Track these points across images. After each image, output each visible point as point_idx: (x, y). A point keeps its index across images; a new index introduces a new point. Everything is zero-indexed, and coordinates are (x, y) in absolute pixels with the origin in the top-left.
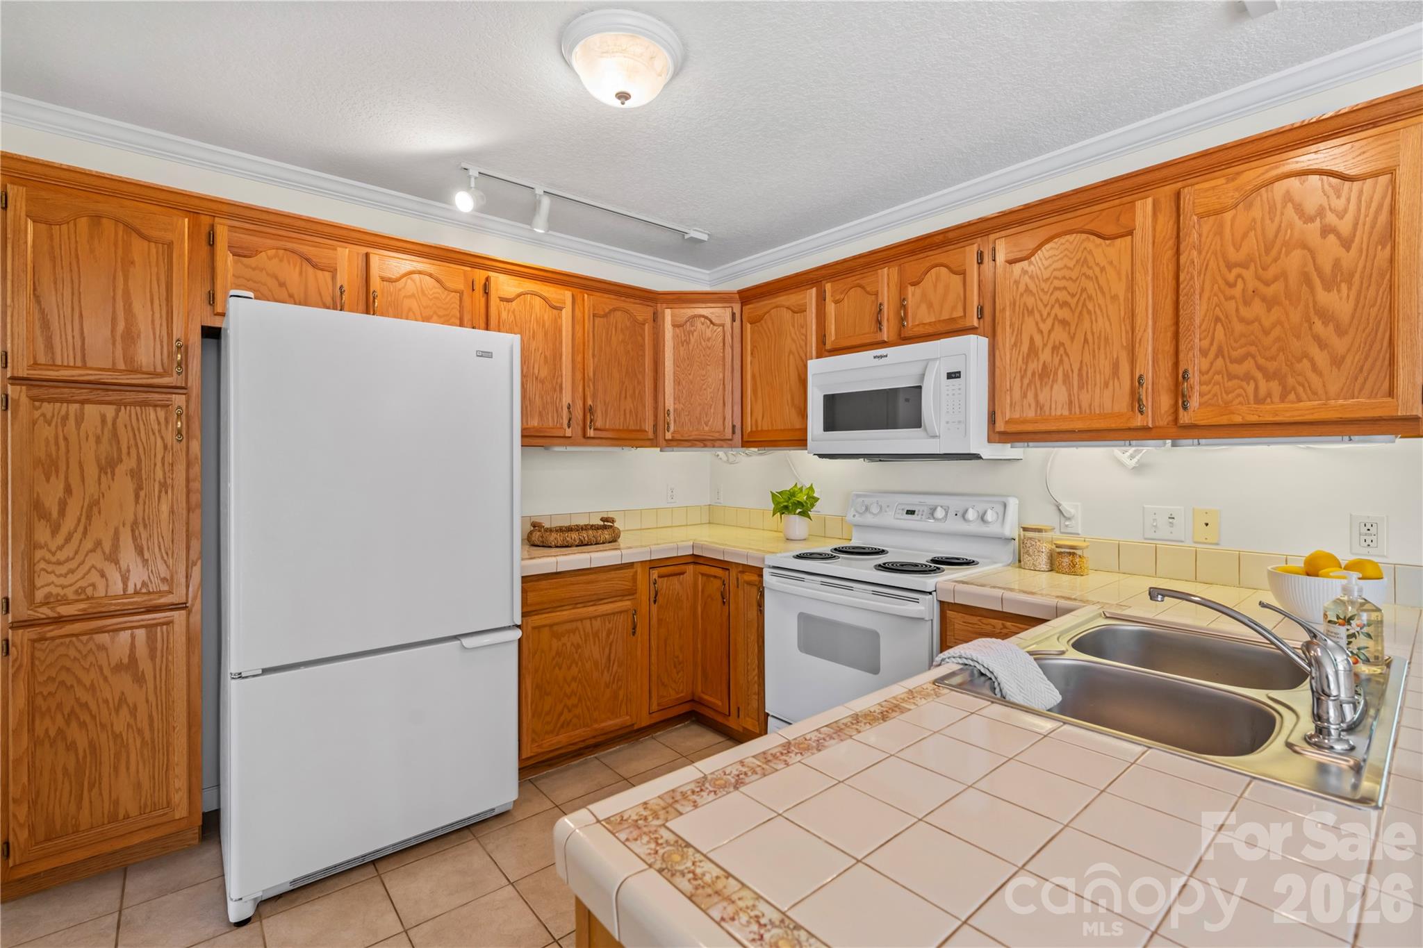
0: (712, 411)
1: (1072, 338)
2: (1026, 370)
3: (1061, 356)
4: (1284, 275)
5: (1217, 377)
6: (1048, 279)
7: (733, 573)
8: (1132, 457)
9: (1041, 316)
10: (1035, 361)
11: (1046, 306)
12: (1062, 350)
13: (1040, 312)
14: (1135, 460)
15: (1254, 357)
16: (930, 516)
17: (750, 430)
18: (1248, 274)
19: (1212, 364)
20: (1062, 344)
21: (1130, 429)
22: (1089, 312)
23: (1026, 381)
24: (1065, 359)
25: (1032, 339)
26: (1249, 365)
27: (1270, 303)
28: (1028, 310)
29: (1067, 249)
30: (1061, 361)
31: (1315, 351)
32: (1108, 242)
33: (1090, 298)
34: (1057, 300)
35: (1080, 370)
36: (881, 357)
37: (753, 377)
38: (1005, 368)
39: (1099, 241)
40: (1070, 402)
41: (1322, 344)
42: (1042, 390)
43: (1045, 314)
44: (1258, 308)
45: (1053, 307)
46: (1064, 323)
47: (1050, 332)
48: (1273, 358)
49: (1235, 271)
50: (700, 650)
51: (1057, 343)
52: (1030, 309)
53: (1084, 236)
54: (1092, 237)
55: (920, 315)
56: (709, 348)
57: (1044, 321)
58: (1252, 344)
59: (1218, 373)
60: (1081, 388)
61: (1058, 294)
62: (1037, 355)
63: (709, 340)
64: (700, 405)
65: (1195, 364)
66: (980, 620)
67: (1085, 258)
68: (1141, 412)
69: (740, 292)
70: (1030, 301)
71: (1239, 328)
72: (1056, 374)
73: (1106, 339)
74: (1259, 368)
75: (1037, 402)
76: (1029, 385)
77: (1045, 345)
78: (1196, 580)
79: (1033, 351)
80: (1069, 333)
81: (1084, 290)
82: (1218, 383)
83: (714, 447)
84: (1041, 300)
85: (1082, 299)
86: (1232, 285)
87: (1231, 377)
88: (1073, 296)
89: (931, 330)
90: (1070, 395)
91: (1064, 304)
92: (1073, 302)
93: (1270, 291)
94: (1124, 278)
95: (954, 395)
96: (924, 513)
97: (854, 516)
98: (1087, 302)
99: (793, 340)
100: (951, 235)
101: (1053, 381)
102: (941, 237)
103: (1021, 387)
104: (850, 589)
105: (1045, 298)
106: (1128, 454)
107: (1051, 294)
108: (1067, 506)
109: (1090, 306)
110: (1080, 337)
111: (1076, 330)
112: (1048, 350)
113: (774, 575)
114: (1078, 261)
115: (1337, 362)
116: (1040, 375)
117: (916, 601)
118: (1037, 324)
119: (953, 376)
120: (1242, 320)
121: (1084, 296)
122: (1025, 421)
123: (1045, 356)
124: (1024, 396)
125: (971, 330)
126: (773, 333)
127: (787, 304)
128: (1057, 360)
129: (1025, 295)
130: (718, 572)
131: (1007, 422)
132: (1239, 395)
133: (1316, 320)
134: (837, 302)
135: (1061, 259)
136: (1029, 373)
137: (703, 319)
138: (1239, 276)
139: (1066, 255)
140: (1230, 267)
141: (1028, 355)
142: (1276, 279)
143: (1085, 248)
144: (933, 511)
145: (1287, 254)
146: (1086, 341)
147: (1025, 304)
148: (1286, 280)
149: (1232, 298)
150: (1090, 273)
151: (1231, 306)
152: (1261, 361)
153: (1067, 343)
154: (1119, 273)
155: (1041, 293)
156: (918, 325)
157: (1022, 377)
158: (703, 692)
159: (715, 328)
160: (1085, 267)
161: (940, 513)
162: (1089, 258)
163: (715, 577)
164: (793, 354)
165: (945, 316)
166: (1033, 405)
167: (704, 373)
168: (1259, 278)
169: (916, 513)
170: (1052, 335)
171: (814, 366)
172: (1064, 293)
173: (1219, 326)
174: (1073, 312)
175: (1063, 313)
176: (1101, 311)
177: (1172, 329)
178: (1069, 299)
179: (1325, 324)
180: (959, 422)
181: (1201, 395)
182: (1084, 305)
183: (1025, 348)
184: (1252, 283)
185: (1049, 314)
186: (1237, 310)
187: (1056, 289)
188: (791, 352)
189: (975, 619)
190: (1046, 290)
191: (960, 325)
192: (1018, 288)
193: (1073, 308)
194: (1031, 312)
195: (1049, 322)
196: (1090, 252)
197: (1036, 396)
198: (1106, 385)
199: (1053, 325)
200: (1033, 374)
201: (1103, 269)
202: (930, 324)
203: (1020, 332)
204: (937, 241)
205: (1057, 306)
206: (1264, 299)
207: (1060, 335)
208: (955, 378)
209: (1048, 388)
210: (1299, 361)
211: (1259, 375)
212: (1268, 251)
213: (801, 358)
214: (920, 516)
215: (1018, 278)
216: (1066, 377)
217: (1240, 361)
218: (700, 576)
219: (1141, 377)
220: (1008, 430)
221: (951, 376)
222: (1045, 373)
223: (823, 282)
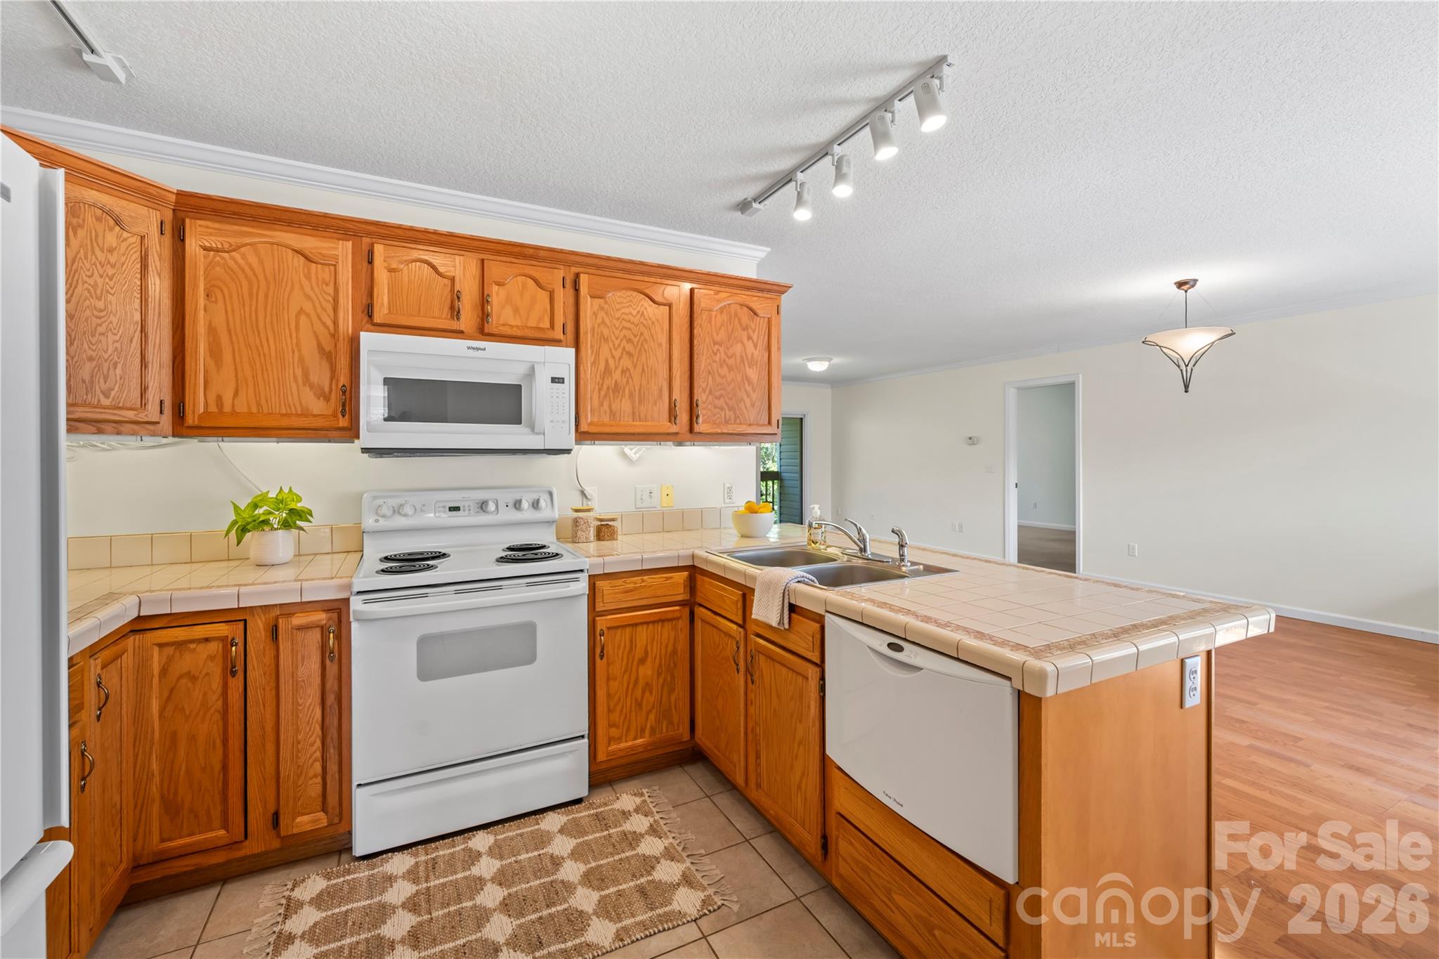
0: (118, 371)
1: (635, 367)
2: (602, 385)
3: (628, 378)
4: (734, 355)
5: (710, 406)
6: (618, 319)
8: (635, 453)
9: (614, 345)
10: (610, 379)
11: (617, 338)
12: (628, 374)
13: (613, 342)
14: (638, 455)
15: (724, 397)
16: (481, 511)
17: (202, 410)
18: (722, 350)
19: (707, 397)
20: (628, 369)
21: (668, 434)
22: (645, 351)
23: (603, 393)
24: (630, 380)
25: (607, 361)
26: (721, 402)
27: (730, 368)
28: (604, 338)
29: (631, 301)
30: (628, 382)
31: (745, 397)
32: (656, 306)
33: (646, 340)
34: (625, 336)
35: (640, 390)
36: (478, 349)
37: (212, 331)
38: (587, 380)
39: (651, 303)
40: (634, 413)
41: (748, 395)
42: (614, 402)
43: (616, 346)
44: (724, 371)
45: (622, 340)
46: (629, 354)
47: (620, 358)
48: (731, 399)
49: (717, 346)
51: (625, 368)
52: (606, 337)
53: (642, 296)
54: (647, 299)
55: (502, 315)
56: (113, 266)
57: (616, 349)
58: (724, 390)
59: (711, 404)
60: (640, 403)
61: (625, 332)
62: (611, 374)
63: (111, 251)
64: (91, 359)
65: (700, 396)
66: (624, 582)
67: (643, 312)
68: (676, 424)
69: (180, 194)
70: (606, 332)
71: (718, 380)
72: (624, 390)
73: (655, 372)
74: (726, 403)
75: (611, 410)
76: (605, 395)
77: (616, 368)
78: (663, 531)
79: (607, 371)
80: (633, 362)
81: (642, 334)
82: (709, 410)
83: (119, 433)
84: (613, 333)
85: (641, 341)
86: (715, 354)
87: (716, 407)
88: (635, 336)
89: (519, 333)
90: (633, 408)
91: (629, 341)
92: (635, 340)
93: (731, 361)
94: (665, 332)
95: (558, 397)
96: (472, 508)
98: (644, 343)
99: (308, 297)
100: (542, 253)
101: (622, 396)
102: (531, 251)
103: (599, 397)
105: (617, 332)
106: (634, 451)
107: (620, 331)
108: (588, 490)
109: (646, 346)
110: (639, 369)
111: (637, 361)
112: (618, 371)
113: (366, 602)
114: (638, 312)
115: (753, 405)
116: (613, 391)
117: (576, 580)
118: (611, 350)
119: (557, 380)
120: (719, 375)
121: (642, 338)
122: (603, 425)
123: (617, 375)
124: (602, 405)
125: (555, 342)
126: (261, 277)
127: (297, 246)
128: (624, 381)
129: (602, 326)
130: (222, 630)
131: (589, 424)
132: (718, 418)
133: (745, 382)
134: (391, 270)
135: (628, 307)
136: (605, 387)
137: (99, 212)
138: (718, 350)
139: (630, 305)
140: (715, 343)
141: (604, 373)
142: (732, 357)
143: (642, 305)
144: (483, 506)
145: (736, 343)
146: (643, 370)
147: (602, 332)
148: (736, 358)
149: (714, 361)
150: (645, 323)
151: (715, 365)
152: (727, 400)
153: (632, 370)
154: (662, 329)
155: (614, 329)
156: (504, 325)
157: (600, 390)
159: (125, 235)
160: (643, 318)
162: (645, 312)
163: (207, 640)
164: (308, 315)
165: (532, 323)
166: (608, 413)
167: (100, 305)
168: (725, 353)
169: (461, 509)
170: (621, 363)
171: (369, 340)
172: (630, 332)
173: (710, 376)
174: (636, 347)
175: (629, 347)
176: (653, 351)
177: (688, 373)
178: (632, 337)
179: (749, 384)
180: (564, 422)
181: (703, 416)
182: (642, 345)
183: (602, 367)
184: (723, 356)
185: (619, 345)
186: (717, 370)
187: (624, 327)
188: (301, 311)
189: (619, 582)
190: (617, 326)
191: (550, 335)
192: (596, 318)
193: (635, 343)
194: (606, 340)
195: (620, 350)
196: (645, 308)
197: (610, 406)
198: (655, 403)
199: (622, 353)
200: (608, 388)
201: (653, 323)
202: (518, 327)
203: (598, 354)
204: (527, 253)
205: (624, 340)
206: (727, 366)
207: (626, 362)
208: (558, 382)
209: (619, 400)
210: (740, 402)
211: (726, 407)
212: (729, 339)
213: (324, 324)
214: (467, 512)
215: (596, 311)
216: (631, 395)
217: (718, 398)
219: (675, 400)
220: (591, 431)
221: (554, 380)
222: (617, 389)
223: (363, 238)
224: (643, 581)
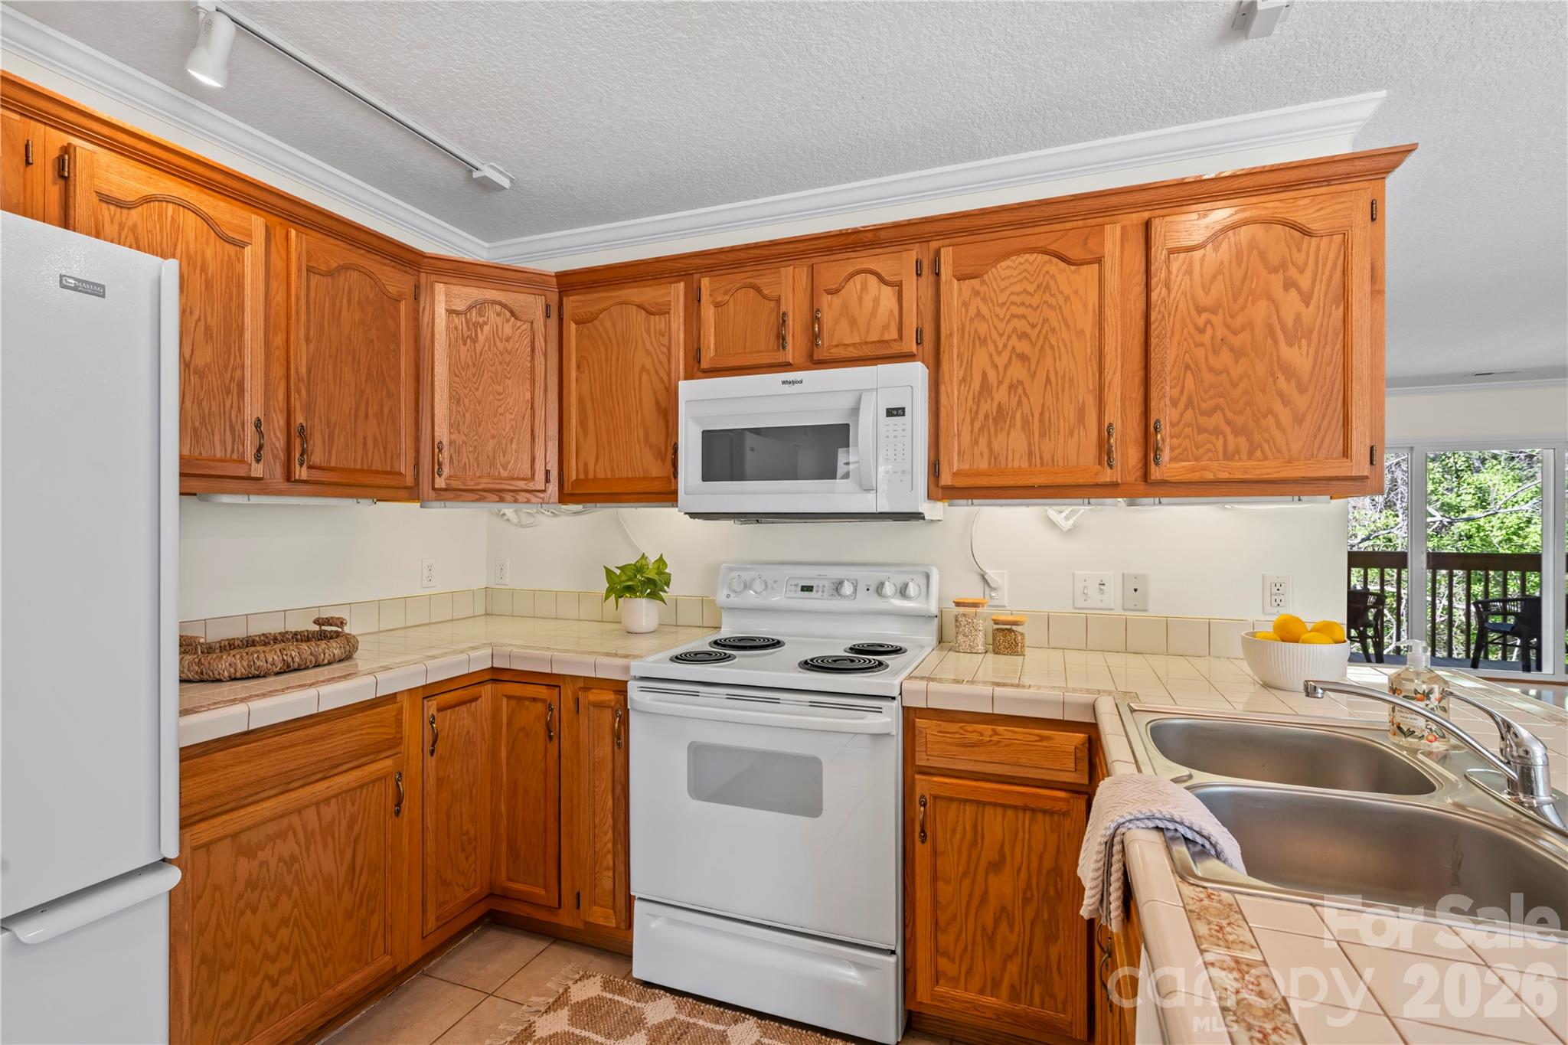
0: (514, 446)
1: (1033, 376)
2: (977, 412)
3: (1020, 397)
4: (1249, 326)
5: (1188, 430)
6: (1004, 304)
7: (568, 692)
8: (1067, 518)
9: (996, 347)
10: (989, 401)
11: (1001, 335)
12: (1020, 390)
13: (994, 342)
14: (1071, 521)
15: (1223, 411)
16: (835, 593)
17: (574, 478)
18: (1217, 320)
19: (1182, 415)
20: (1021, 383)
21: (1097, 485)
22: (1052, 347)
23: (977, 425)
24: (1024, 400)
25: (984, 375)
26: (1217, 419)
27: (1238, 354)
28: (979, 338)
29: (1026, 270)
30: (1020, 403)
31: (1278, 407)
32: (1073, 268)
33: (1053, 330)
34: (1015, 330)
35: (1042, 414)
36: (794, 382)
37: (581, 401)
38: (952, 407)
39: (1062, 265)
40: (1030, 453)
41: (1285, 401)
42: (996, 437)
43: (1000, 347)
44: (1226, 357)
45: (1009, 337)
46: (1023, 358)
47: (1006, 367)
48: (1241, 413)
49: (1205, 316)
50: (504, 814)
51: (1015, 381)
52: (982, 338)
53: (1046, 258)
54: (1055, 260)
55: (837, 333)
56: (509, 353)
57: (999, 353)
58: (1221, 396)
59: (1189, 425)
60: (1042, 435)
61: (1015, 322)
62: (990, 394)
63: (508, 340)
64: (493, 437)
65: (1165, 413)
66: (961, 728)
67: (1048, 283)
68: (1111, 466)
69: (560, 276)
70: (983, 328)
71: (1208, 377)
72: (1013, 417)
73: (1071, 380)
74: (1228, 422)
75: (991, 450)
76: (981, 429)
77: (1000, 383)
78: (1126, 651)
79: (985, 388)
80: (1029, 370)
81: (1046, 321)
82: (1188, 436)
83: (516, 501)
84: (996, 328)
85: (1044, 332)
86: (1202, 331)
87: (1201, 430)
88: (1033, 326)
89: (855, 353)
90: (1030, 444)
91: (1024, 335)
92: (1034, 333)
93: (1237, 341)
94: (1091, 312)
95: (895, 437)
96: (826, 589)
97: (728, 596)
98: (1050, 335)
99: (648, 353)
100: (883, 234)
101: (1010, 426)
102: (870, 235)
103: (972, 432)
104: (776, 701)
105: (1001, 326)
106: (1064, 514)
107: (1008, 322)
108: (992, 574)
109: (1054, 342)
110: (1041, 377)
111: (1036, 367)
112: (1004, 389)
113: (644, 689)
114: (1039, 287)
115: (1299, 420)
116: (994, 419)
117: (878, 710)
118: (991, 356)
119: (895, 413)
120: (1211, 369)
121: (1046, 327)
122: (978, 474)
123: (1001, 395)
124: (975, 442)
125: (909, 357)
126: (614, 340)
127: (638, 300)
128: (1014, 401)
129: (975, 321)
130: (542, 692)
131: (955, 475)
132: (1209, 450)
133: (1279, 374)
134: (717, 305)
135: (1021, 281)
136: (981, 416)
137: (498, 308)
138: (1208, 322)
139: (1025, 278)
140: (1200, 310)
141: (980, 393)
142: (1243, 329)
143: (1047, 272)
144: (838, 586)
145: (1254, 303)
146: (1048, 380)
147: (976, 331)
148: (1252, 330)
149: (1202, 345)
150: (1052, 301)
151: (1200, 353)
152: (1230, 415)
153: (1027, 385)
154: (1085, 305)
155: (996, 321)
156: (837, 346)
157: (973, 420)
158: (509, 879)
159: (519, 323)
160: (1047, 294)
161: (847, 589)
162: (1052, 284)
163: (534, 700)
164: (648, 372)
165: (874, 337)
166: (986, 456)
167: (500, 389)
168: (1227, 326)
169: (814, 589)
170: (1009, 371)
171: (687, 390)
172: (1023, 321)
173: (1189, 373)
174: (1033, 344)
175: (1023, 346)
176: (1066, 347)
177: (1141, 373)
178: (1028, 329)
179: (1288, 379)
180: (904, 472)
181: (1172, 449)
182: (1046, 338)
183: (976, 384)
184: (1221, 331)
185: (1005, 346)
186: (1206, 358)
187: (1013, 316)
188: (643, 369)
189: (954, 727)
190: (1001, 316)
191: (895, 349)
192: (967, 310)
193: (1034, 340)
194: (983, 342)
195: (1006, 355)
196: (1053, 277)
197: (989, 444)
198: (1072, 434)
199: (1010, 358)
200: (986, 416)
201: (1067, 299)
202: (854, 345)
203: (970, 364)
204: (866, 240)
205: (1014, 337)
206: (1232, 349)
207: (1018, 371)
208: (897, 415)
209: (1004, 434)
210: (1265, 417)
211: (1228, 430)
212: (1235, 298)
213: (661, 378)
214: (820, 593)
215: (967, 299)
216: (1026, 423)
217: (1208, 413)
218: (505, 700)
219: (1110, 425)
220: (957, 484)
221: (891, 413)
222: (1001, 416)
223: (695, 275)
224: (995, 733)
